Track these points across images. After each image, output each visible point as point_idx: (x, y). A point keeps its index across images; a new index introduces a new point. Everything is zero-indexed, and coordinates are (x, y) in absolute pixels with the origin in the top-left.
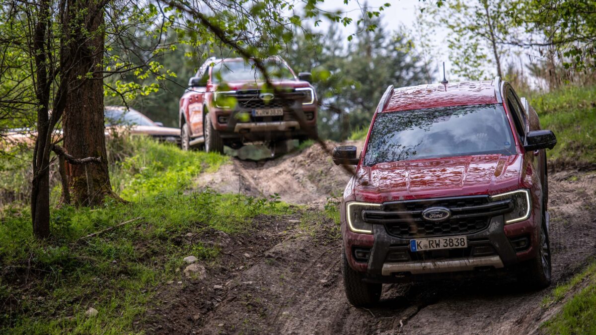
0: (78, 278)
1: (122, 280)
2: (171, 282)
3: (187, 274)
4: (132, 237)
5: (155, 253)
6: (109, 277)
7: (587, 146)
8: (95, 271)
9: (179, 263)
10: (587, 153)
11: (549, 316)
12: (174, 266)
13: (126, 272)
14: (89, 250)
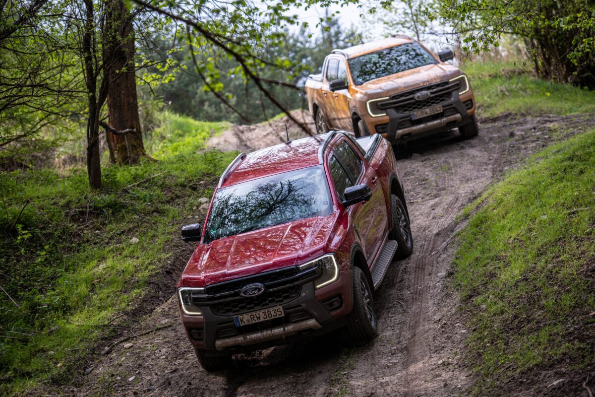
0: (123, 217)
1: (155, 217)
2: (190, 217)
3: (202, 211)
4: (161, 185)
5: (178, 197)
6: (145, 215)
7: (485, 105)
8: (135, 211)
9: (196, 203)
10: (485, 111)
11: (460, 229)
12: (192, 205)
13: (157, 211)
14: (130, 197)
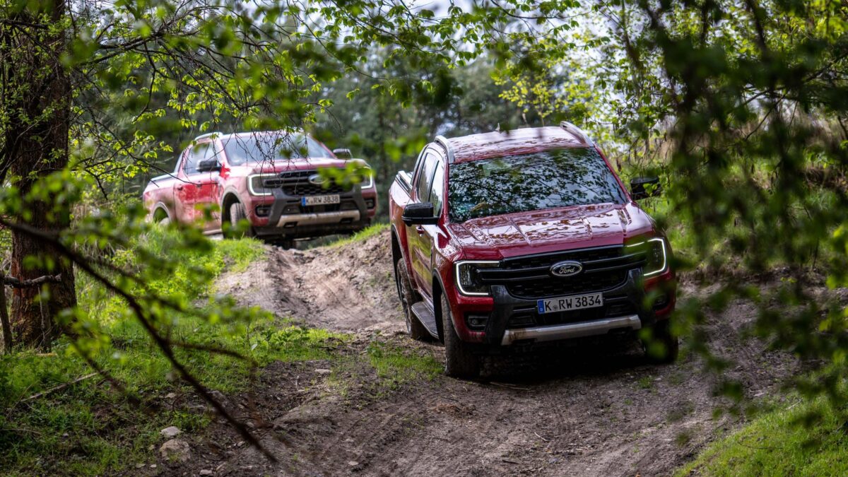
0: (15, 459)
1: (74, 462)
2: (141, 465)
3: (165, 454)
4: (92, 398)
5: (122, 423)
6: (57, 457)
8: (38, 449)
9: (153, 438)
12: (146, 442)
13: (80, 450)
14: (32, 419)
